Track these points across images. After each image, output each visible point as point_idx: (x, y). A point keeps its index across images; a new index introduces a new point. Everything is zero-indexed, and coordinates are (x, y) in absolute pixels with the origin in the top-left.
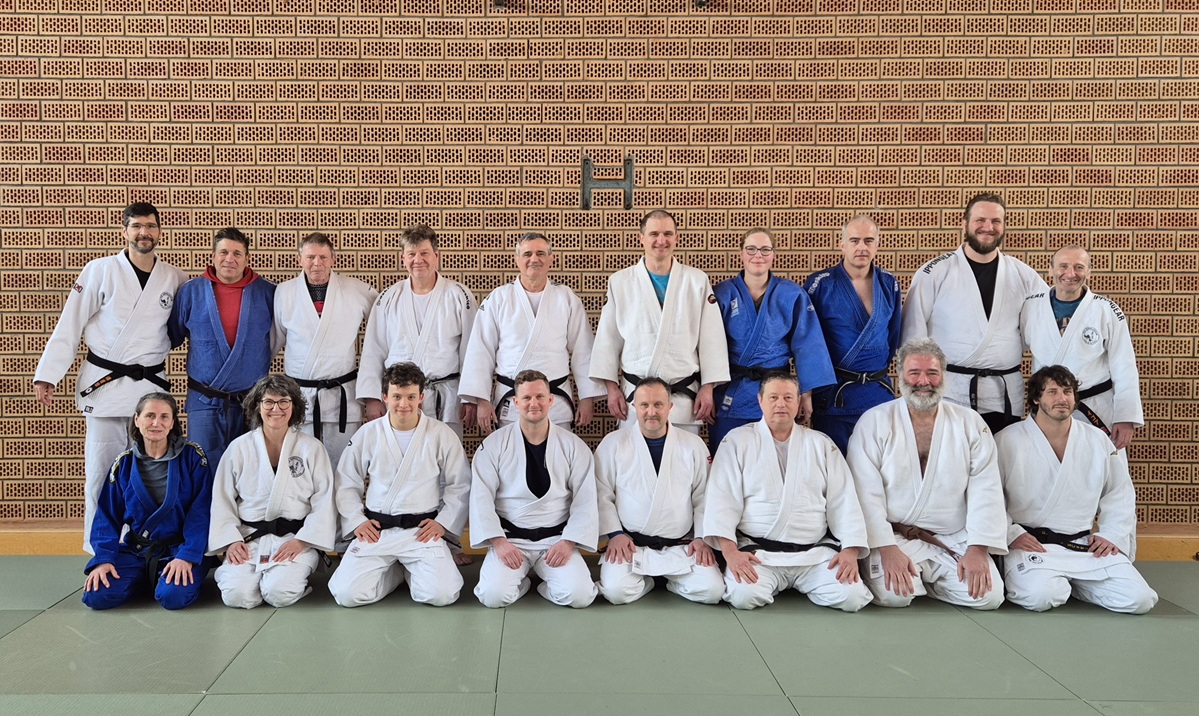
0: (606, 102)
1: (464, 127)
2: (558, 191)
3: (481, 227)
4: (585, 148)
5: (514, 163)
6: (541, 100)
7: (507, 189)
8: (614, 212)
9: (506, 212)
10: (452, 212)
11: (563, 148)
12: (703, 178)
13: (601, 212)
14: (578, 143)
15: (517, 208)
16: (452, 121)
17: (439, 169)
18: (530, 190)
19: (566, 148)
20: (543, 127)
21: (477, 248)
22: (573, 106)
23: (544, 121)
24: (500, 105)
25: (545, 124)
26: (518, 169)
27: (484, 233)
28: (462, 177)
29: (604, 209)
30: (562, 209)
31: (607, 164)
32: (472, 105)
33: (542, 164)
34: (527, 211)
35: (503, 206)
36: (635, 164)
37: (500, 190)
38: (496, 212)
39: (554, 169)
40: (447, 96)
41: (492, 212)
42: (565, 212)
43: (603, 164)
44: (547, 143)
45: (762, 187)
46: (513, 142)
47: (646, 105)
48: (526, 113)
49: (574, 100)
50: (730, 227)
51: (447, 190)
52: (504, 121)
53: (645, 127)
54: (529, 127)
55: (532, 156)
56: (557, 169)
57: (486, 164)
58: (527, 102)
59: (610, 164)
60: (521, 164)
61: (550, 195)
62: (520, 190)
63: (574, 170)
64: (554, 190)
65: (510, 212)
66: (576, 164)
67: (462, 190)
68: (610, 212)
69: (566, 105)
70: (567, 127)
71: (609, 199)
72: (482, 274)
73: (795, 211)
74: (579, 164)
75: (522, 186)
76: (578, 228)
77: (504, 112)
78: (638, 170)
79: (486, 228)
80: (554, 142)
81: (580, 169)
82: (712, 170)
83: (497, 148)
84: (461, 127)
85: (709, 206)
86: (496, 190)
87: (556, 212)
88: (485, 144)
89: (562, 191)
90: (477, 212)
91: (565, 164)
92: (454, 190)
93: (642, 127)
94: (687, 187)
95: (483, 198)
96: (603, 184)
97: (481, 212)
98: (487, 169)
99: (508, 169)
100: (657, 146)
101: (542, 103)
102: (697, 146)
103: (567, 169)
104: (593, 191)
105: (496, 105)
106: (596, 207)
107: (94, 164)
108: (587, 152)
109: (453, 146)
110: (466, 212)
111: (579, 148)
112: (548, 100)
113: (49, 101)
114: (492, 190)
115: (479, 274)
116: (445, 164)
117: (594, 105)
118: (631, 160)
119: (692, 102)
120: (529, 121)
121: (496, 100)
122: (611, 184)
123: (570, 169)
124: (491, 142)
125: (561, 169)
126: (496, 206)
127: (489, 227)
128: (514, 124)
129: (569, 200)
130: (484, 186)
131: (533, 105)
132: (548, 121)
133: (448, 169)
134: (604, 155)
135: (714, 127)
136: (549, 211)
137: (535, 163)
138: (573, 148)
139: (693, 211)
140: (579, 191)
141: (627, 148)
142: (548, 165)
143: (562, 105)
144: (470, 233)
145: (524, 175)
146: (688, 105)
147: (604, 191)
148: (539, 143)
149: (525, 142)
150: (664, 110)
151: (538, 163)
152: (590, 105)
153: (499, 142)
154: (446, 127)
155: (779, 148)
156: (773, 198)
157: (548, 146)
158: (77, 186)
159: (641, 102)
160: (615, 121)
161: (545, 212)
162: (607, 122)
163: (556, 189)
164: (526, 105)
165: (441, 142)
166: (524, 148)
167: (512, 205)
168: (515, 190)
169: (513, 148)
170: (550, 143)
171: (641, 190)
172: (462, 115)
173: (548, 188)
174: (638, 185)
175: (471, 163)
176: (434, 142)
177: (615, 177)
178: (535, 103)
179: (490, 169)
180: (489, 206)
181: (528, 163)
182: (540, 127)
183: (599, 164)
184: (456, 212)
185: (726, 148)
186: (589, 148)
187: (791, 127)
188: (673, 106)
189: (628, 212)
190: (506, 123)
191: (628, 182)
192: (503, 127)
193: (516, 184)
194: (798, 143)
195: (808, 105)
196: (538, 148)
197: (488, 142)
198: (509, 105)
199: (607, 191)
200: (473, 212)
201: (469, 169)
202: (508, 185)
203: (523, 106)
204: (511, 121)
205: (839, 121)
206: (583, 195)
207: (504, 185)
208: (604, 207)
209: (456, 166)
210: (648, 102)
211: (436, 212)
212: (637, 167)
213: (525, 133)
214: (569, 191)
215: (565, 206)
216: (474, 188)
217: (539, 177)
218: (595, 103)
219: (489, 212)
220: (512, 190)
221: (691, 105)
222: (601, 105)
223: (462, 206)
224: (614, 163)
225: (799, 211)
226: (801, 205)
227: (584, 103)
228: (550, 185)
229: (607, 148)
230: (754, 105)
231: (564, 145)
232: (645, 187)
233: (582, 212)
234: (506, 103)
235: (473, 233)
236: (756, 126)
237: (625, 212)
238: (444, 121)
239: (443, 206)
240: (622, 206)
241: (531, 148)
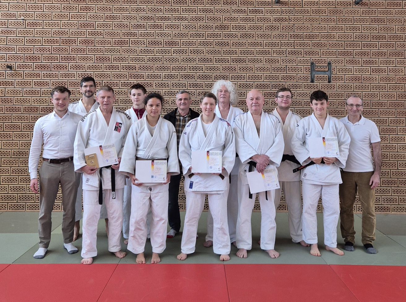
0: (320, 40)
1: (263, 49)
3: (270, 89)
4: (312, 58)
5: (283, 64)
6: (294, 39)
7: (281, 74)
8: (324, 84)
9: (280, 83)
10: (258, 83)
11: (303, 58)
12: (360, 71)
13: (319, 84)
14: (309, 56)
15: (285, 82)
16: (258, 47)
17: (253, 66)
18: (290, 75)
19: (304, 58)
20: (295, 50)
21: (268, 98)
22: (307, 42)
23: (295, 48)
24: (278, 41)
25: (296, 49)
26: (285, 66)
27: (271, 91)
28: (262, 69)
30: (303, 82)
32: (266, 41)
33: (295, 64)
34: (289, 83)
35: (279, 81)
36: (332, 65)
37: (278, 75)
38: (276, 83)
39: (299, 67)
40: (256, 38)
41: (275, 83)
44: (296, 56)
45: (384, 75)
46: (283, 56)
47: (336, 42)
48: (288, 44)
49: (307, 40)
50: (371, 91)
51: (256, 74)
52: (279, 47)
53: (336, 50)
54: (289, 50)
55: (291, 61)
56: (301, 67)
57: (272, 64)
58: (289, 40)
59: (322, 65)
60: (286, 64)
61: (298, 77)
62: (286, 75)
63: (307, 67)
64: (300, 75)
65: (282, 83)
66: (308, 64)
67: (262, 74)
68: (322, 84)
69: (304, 42)
70: (305, 50)
71: (322, 79)
72: (271, 108)
73: (398, 84)
74: (310, 64)
75: (286, 73)
76: (310, 90)
77: (279, 44)
79: (272, 89)
80: (299, 56)
81: (310, 67)
82: (363, 68)
83: (276, 58)
84: (262, 49)
85: (363, 82)
86: (276, 74)
87: (300, 83)
88: (272, 56)
89: (303, 75)
90: (268, 83)
91: (304, 64)
92: (259, 74)
93: (335, 50)
94: (353, 74)
95: (270, 77)
96: (319, 73)
97: (270, 83)
98: (272, 66)
99: (281, 66)
100: (341, 58)
101: (294, 41)
102: (358, 58)
103: (305, 67)
104: (315, 75)
105: (276, 41)
106: (317, 82)
107: (115, 63)
108: (313, 60)
109: (259, 57)
110: (264, 83)
111: (310, 58)
112: (297, 39)
113: (99, 38)
114: (275, 74)
115: (269, 108)
116: (255, 64)
117: (315, 42)
118: (330, 63)
119: (355, 41)
120: (289, 48)
121: (276, 39)
122: (322, 73)
124: (274, 56)
126: (276, 81)
128: (284, 48)
129: (306, 79)
130: (271, 73)
131: (291, 42)
132: (297, 48)
133: (257, 66)
134: (320, 61)
135: (364, 51)
137: (292, 64)
138: (307, 58)
139: (356, 84)
140: (310, 75)
141: (329, 59)
142: (297, 65)
144: (265, 91)
145: (288, 69)
146: (353, 42)
147: (320, 75)
148: (293, 56)
149: (288, 56)
150: (344, 44)
152: (314, 42)
153: (277, 56)
154: (256, 49)
155: (390, 59)
156: (388, 79)
157: (297, 57)
158: (108, 72)
159: (334, 41)
160: (324, 48)
161: (296, 83)
162: (321, 48)
163: (300, 74)
164: (288, 41)
165: (254, 56)
166: (287, 58)
167: (282, 81)
169: (283, 58)
171: (335, 75)
172: (263, 45)
173: (297, 74)
174: (334, 73)
175: (266, 64)
176: (251, 56)
177: (324, 70)
178: (292, 40)
179: (274, 66)
180: (273, 81)
181: (289, 64)
182: (294, 50)
183: (318, 65)
184: (260, 83)
185: (369, 59)
186: (314, 58)
187: (395, 51)
188: (347, 42)
189: (329, 84)
191: (329, 72)
192: (279, 50)
193: (284, 72)
194: (398, 57)
195: (401, 43)
196: (293, 58)
198: (281, 41)
200: (267, 83)
201: (265, 66)
203: (287, 41)
204: (282, 48)
207: (280, 72)
208: (320, 82)
209: (260, 65)
210: (337, 41)
211: (252, 83)
212: (333, 66)
213: (288, 52)
214: (306, 75)
216: (267, 73)
217: (294, 69)
218: (316, 41)
219: (273, 83)
220: (283, 74)
221: (354, 42)
222: (318, 42)
223: (262, 81)
224: (324, 65)
225: (399, 85)
226: (400, 82)
227: (311, 41)
229: (321, 58)
230: (380, 43)
231: (303, 57)
233: (311, 84)
234: (280, 40)
235: (267, 91)
236: (381, 51)
238: (255, 47)
239: (255, 81)
240: (327, 82)
241: (290, 58)
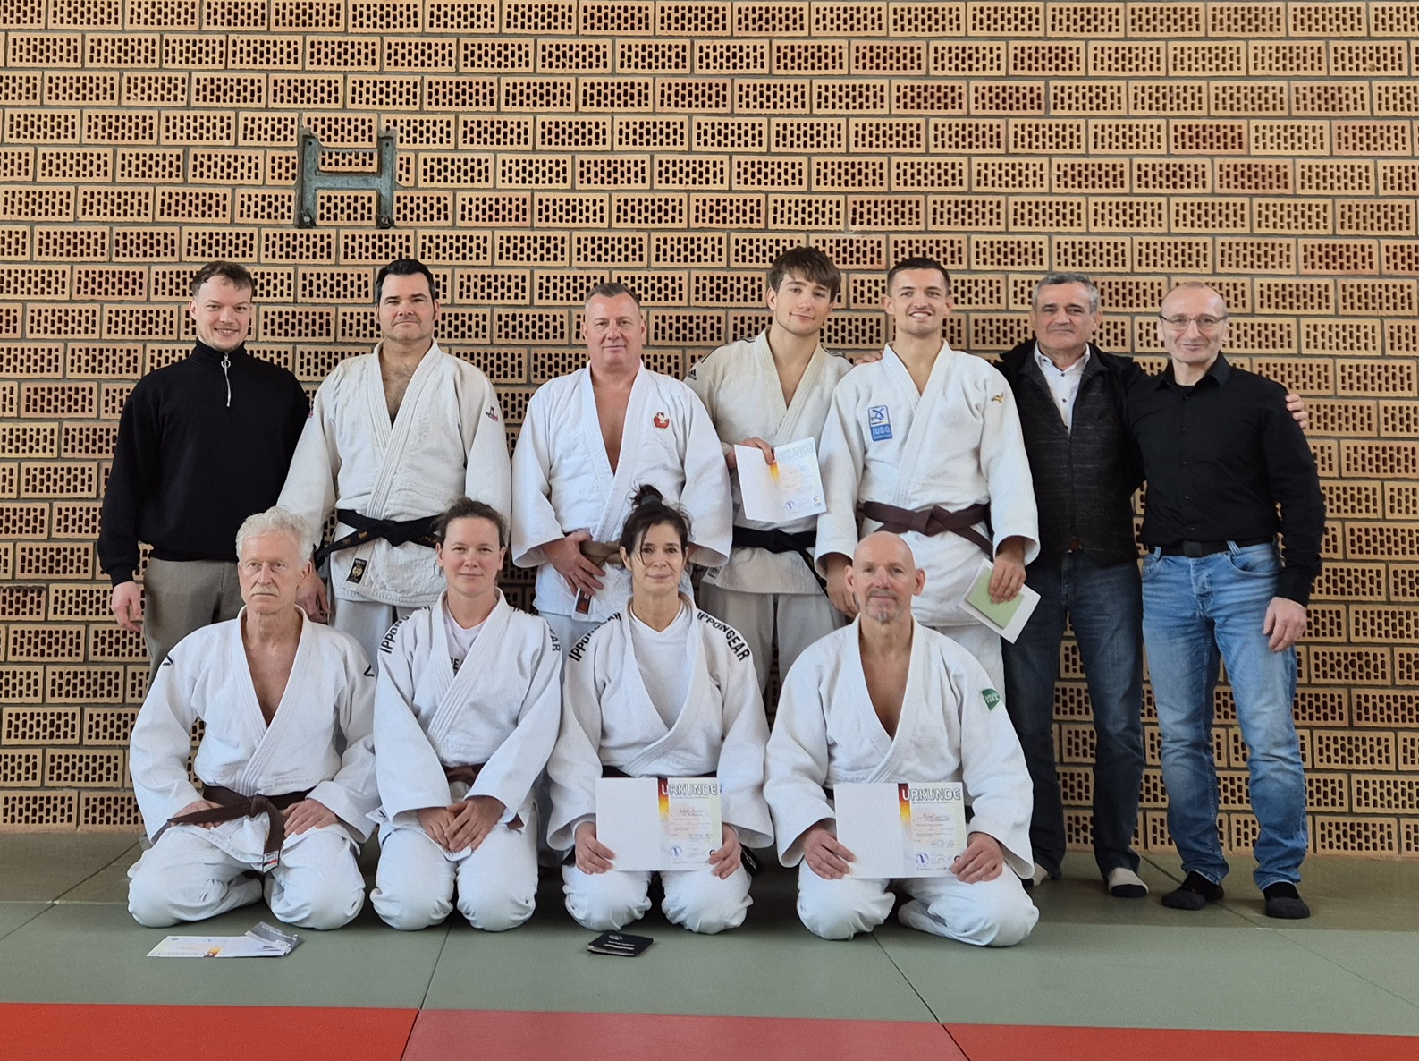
0: (346, 32)
1: (81, 74)
2: (253, 192)
3: (106, 258)
4: (306, 115)
5: (171, 142)
6: (225, 28)
7: (162, 188)
8: (357, 233)
9: (155, 230)
10: (51, 229)
11: (264, 115)
12: (526, 172)
13: (333, 232)
14: (292, 105)
15: (175, 224)
16: (59, 64)
17: (31, 150)
18: (200, 191)
19: (270, 115)
20: (228, 76)
21: (96, 297)
22: (285, 38)
23: (230, 65)
24: (150, 37)
25: (233, 70)
26: (180, 151)
27: (111, 268)
28: (75, 164)
29: (338, 228)
30: (260, 226)
31: (345, 144)
32: (97, 36)
33: (226, 142)
34: (194, 230)
35: (150, 219)
36: (399, 145)
37: (144, 190)
38: (135, 230)
39: (247, 153)
40: (51, 19)
41: (128, 230)
42: (264, 231)
43: (339, 144)
44: (235, 104)
45: (636, 191)
46: (173, 103)
47: (420, 40)
48: (199, 52)
49: (288, 29)
50: (575, 263)
51: (44, 189)
52: (156, 65)
53: (418, 79)
54: (202, 76)
55: (206, 128)
56: (253, 153)
57: (120, 141)
58: (200, 31)
59: (353, 144)
60: (185, 142)
61: (238, 200)
62: (181, 190)
63: (284, 154)
64: (245, 191)
65: (162, 230)
66: (289, 143)
67: (72, 189)
68: (350, 233)
69: (272, 38)
70: (273, 76)
71: (350, 209)
72: (104, 346)
73: (695, 235)
74: (295, 144)
75: (185, 183)
76: (290, 261)
77: (157, 48)
78: (405, 155)
79: (115, 259)
80: (248, 104)
81: (295, 153)
82: (541, 157)
83: (141, 113)
84: (75, 74)
85: (537, 224)
86: (136, 189)
87: (248, 231)
88: (120, 106)
89: (260, 192)
90: (99, 229)
91: (268, 143)
92: (57, 189)
93: (412, 79)
94: (495, 189)
95: (111, 203)
96: (339, 181)
97: (106, 229)
98: (120, 151)
99: (161, 152)
100: (440, 114)
101: (227, 34)
102: (513, 115)
103: (270, 153)
104: (320, 193)
105: (143, 36)
106: (325, 222)
108: (309, 121)
109: (61, 108)
110: (78, 229)
111: (295, 115)
112: (239, 28)
114: (130, 189)
115: (98, 346)
116: (42, 140)
117: (323, 39)
118: (391, 138)
119: (506, 35)
120: (204, 66)
121: (142, 26)
122: (354, 182)
123: (277, 154)
124: (132, 103)
125: (260, 153)
126: (136, 218)
127: (121, 258)
128: (175, 70)
129: (273, 208)
130: (114, 183)
131: (210, 38)
132: (238, 66)
133: (47, 150)
134: (342, 129)
135: (545, 80)
136: (235, 230)
137: (211, 142)
138: (282, 115)
139: (505, 234)
140: (293, 194)
141: (384, 117)
142: (236, 146)
143: (265, 38)
144: (83, 268)
145: (191, 163)
146: (496, 41)
147: (339, 194)
148: (221, 104)
149: (194, 103)
150: (454, 49)
151: (218, 142)
152: (316, 39)
153: (146, 103)
154: (48, 74)
155: (665, 119)
156: (652, 211)
157: (237, 110)
159: (410, 34)
160: (363, 67)
161: (227, 230)
162: (348, 68)
163: (249, 189)
164: (197, 37)
165: (37, 102)
166: (192, 113)
167: (165, 218)
168: (173, 190)
169: (171, 114)
170: (242, 104)
171: (409, 194)
172: (79, 54)
173: (234, 188)
174: (404, 183)
175: (93, 140)
176: (24, 102)
177: (361, 168)
178: (215, 33)
179: (127, 151)
180: (122, 219)
181: (198, 142)
182: (223, 76)
183: (332, 144)
184: (59, 229)
185: (567, 119)
186: (313, 115)
187: (687, 81)
188: (469, 41)
189: (384, 233)
190: (161, 68)
191: (385, 178)
192: (153, 75)
193: (174, 179)
194: (700, 110)
195: (718, 43)
196: (219, 114)
197: (125, 102)
198: (166, 36)
199: (345, 194)
200: (92, 229)
201: (88, 150)
202: (160, 180)
203: (192, 37)
204: (170, 65)
205: (775, 72)
206: (301, 199)
207: (153, 180)
208: (339, 222)
209: (64, 146)
210: (423, 34)
211: (21, 228)
212: (404, 150)
213: (194, 86)
214: (273, 192)
215: (266, 221)
216: (95, 185)
217: (223, 166)
218: (325, 34)
219: (121, 230)
220: (167, 189)
221: (503, 41)
222: (337, 39)
223: (71, 218)
224: (360, 144)
225: (703, 235)
226: (707, 225)
227: (305, 34)
228: (239, 181)
229: (346, 115)
230: (619, 42)
231: (267, 108)
232: (416, 187)
233: (298, 232)
234: (162, 33)
235: (90, 268)
236: (622, 80)
237: (378, 232)
238: (44, 64)
239: (36, 218)
240: (373, 223)
241: (206, 114)
